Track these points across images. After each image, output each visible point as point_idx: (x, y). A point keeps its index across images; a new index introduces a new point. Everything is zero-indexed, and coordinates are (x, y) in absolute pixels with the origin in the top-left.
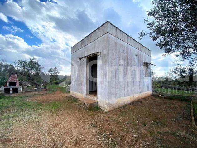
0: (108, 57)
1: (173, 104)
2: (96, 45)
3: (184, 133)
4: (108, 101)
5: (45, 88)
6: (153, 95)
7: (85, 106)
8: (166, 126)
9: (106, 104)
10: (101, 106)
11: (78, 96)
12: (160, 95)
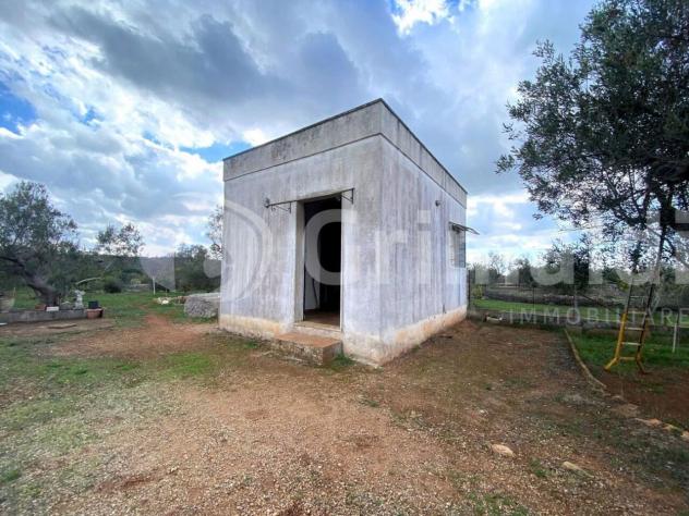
0: (380, 207)
1: (526, 338)
2: (336, 166)
3: (577, 397)
4: (381, 335)
5: (93, 305)
6: (469, 318)
7: (305, 358)
8: (535, 387)
9: (375, 345)
10: (358, 353)
11: (256, 328)
12: (488, 318)
